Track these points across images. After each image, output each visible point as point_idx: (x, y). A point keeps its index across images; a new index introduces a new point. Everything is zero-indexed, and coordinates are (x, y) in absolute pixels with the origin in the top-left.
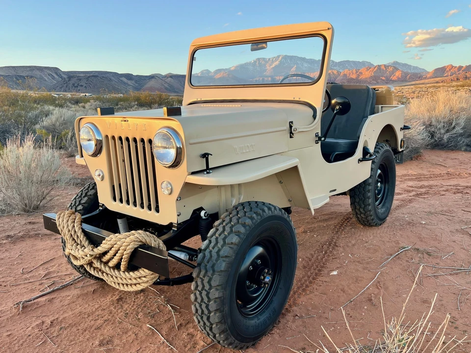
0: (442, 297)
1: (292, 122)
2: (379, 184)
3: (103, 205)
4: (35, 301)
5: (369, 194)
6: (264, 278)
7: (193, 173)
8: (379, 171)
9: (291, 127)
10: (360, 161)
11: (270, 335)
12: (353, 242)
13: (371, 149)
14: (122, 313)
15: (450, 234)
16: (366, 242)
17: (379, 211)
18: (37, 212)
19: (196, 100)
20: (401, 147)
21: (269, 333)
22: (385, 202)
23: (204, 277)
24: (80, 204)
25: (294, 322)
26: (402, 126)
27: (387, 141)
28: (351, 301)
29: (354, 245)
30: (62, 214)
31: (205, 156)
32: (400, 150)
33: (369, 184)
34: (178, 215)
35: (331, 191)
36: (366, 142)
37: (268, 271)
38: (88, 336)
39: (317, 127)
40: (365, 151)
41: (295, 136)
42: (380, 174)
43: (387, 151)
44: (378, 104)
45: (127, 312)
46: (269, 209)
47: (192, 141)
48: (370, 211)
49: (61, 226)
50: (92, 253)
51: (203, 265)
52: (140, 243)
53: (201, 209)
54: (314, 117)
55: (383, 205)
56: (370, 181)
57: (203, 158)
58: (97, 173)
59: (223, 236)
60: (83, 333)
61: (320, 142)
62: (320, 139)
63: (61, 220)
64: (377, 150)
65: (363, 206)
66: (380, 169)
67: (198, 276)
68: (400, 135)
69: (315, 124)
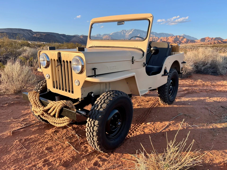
0: (194, 134)
1: (133, 57)
2: (171, 87)
3: (49, 90)
4: (18, 131)
5: (166, 90)
6: (118, 123)
8: (171, 81)
9: (133, 59)
10: (162, 75)
11: (119, 148)
12: (158, 111)
13: (168, 71)
14: (56, 137)
15: (200, 109)
16: (164, 111)
17: (171, 98)
18: (20, 93)
19: (92, 46)
20: (181, 71)
21: (119, 147)
22: (173, 95)
23: (92, 121)
24: (39, 89)
25: (130, 143)
26: (182, 62)
27: (176, 68)
28: (155, 135)
29: (159, 112)
30: (31, 93)
31: (94, 69)
32: (181, 72)
33: (166, 86)
34: (82, 95)
35: (149, 88)
36: (166, 68)
37: (120, 120)
38: (41, 146)
39: (144, 60)
40: (165, 71)
41: (134, 63)
42: (172, 82)
43: (175, 72)
45: (59, 136)
46: (121, 94)
48: (166, 98)
49: (30, 98)
50: (43, 109)
51: (91, 116)
52: (64, 106)
53: (92, 93)
54: (143, 55)
55: (172, 96)
56: (167, 85)
57: (93, 70)
58: (47, 75)
59: (100, 104)
60: (38, 145)
61: (145, 66)
62: (145, 65)
63: (30, 95)
64: (171, 71)
65: (163, 95)
68: (181, 66)
69: (144, 58)
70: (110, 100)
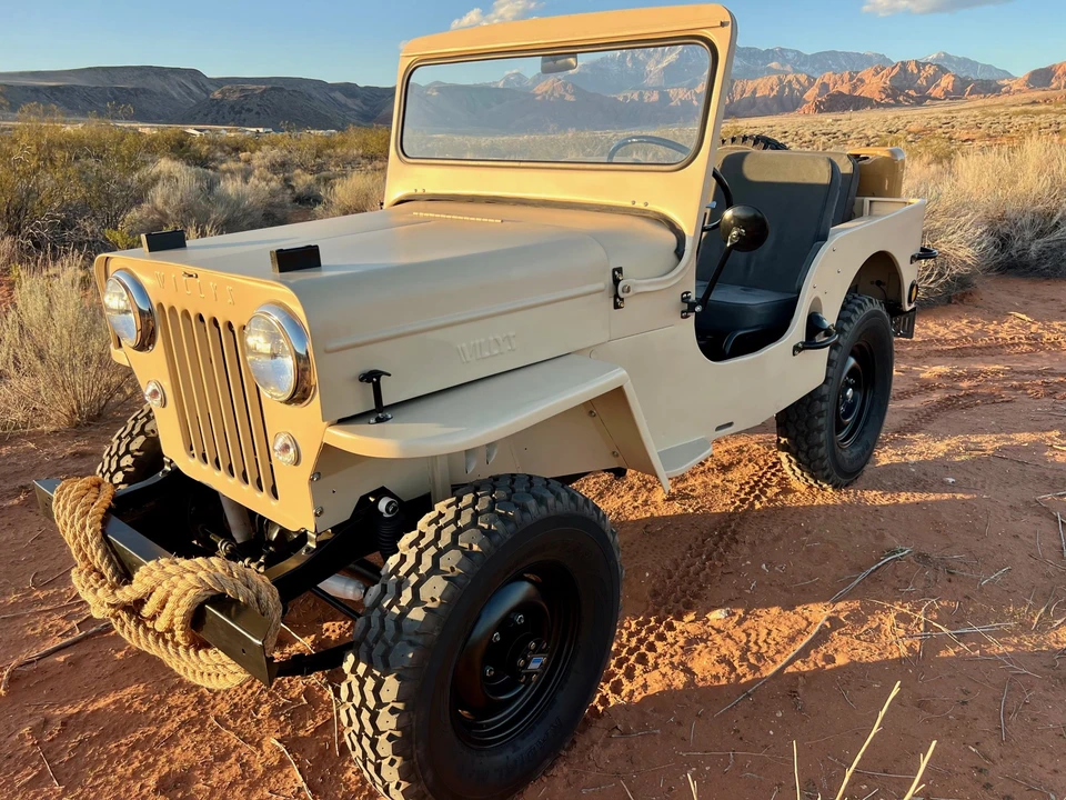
0: (966, 693)
1: (620, 270)
2: (850, 392)
3: (171, 461)
5: (821, 421)
6: (527, 663)
7: (342, 421)
8: (852, 361)
9: (616, 281)
10: (797, 349)
11: (545, 779)
12: (776, 531)
13: (830, 318)
14: (223, 704)
15: (1008, 513)
16: (808, 532)
17: (846, 454)
19: (412, 192)
20: (910, 302)
21: (544, 774)
22: (862, 432)
23: (366, 675)
24: (127, 452)
25: (606, 745)
26: (916, 251)
27: (879, 283)
28: (749, 695)
29: (777, 539)
30: (67, 490)
31: (373, 378)
32: (908, 308)
33: (822, 399)
34: (316, 515)
35: (719, 428)
36: (817, 301)
37: (538, 644)
39: (686, 278)
40: (814, 323)
41: (630, 303)
42: (853, 369)
43: (875, 314)
44: (862, 192)
47: (333, 345)
48: (822, 459)
49: (62, 520)
50: (112, 601)
51: (364, 647)
52: (210, 593)
53: (381, 492)
54: (679, 253)
55: (858, 439)
56: (826, 390)
57: (368, 381)
58: (152, 387)
59: (413, 578)
61: (692, 317)
62: (691, 307)
63: (61, 504)
64: (847, 314)
65: (805, 447)
66: (853, 354)
67: (353, 670)
68: (909, 273)
69: (684, 269)
70: (468, 554)
